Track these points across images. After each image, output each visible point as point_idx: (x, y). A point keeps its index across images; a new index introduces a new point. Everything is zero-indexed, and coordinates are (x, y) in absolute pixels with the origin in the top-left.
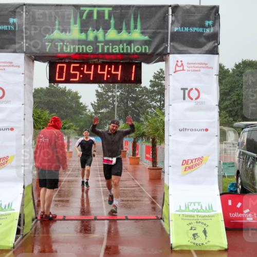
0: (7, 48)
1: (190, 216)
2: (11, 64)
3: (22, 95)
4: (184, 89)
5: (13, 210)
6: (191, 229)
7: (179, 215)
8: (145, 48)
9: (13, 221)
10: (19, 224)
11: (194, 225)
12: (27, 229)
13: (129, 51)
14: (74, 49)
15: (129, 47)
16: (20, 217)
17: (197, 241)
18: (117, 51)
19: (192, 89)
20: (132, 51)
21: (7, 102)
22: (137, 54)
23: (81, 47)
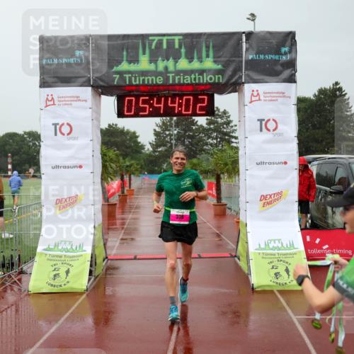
0: (74, 82)
1: (271, 255)
2: (78, 99)
3: (90, 131)
4: (261, 121)
5: (85, 251)
6: (273, 268)
7: (259, 253)
8: (219, 78)
9: (85, 263)
10: (91, 266)
11: (276, 263)
12: (99, 271)
13: (201, 81)
14: (144, 80)
15: (201, 77)
16: (92, 257)
17: (279, 281)
18: (189, 82)
19: (269, 120)
20: (205, 81)
21: (75, 138)
22: (210, 84)
23: (150, 78)
